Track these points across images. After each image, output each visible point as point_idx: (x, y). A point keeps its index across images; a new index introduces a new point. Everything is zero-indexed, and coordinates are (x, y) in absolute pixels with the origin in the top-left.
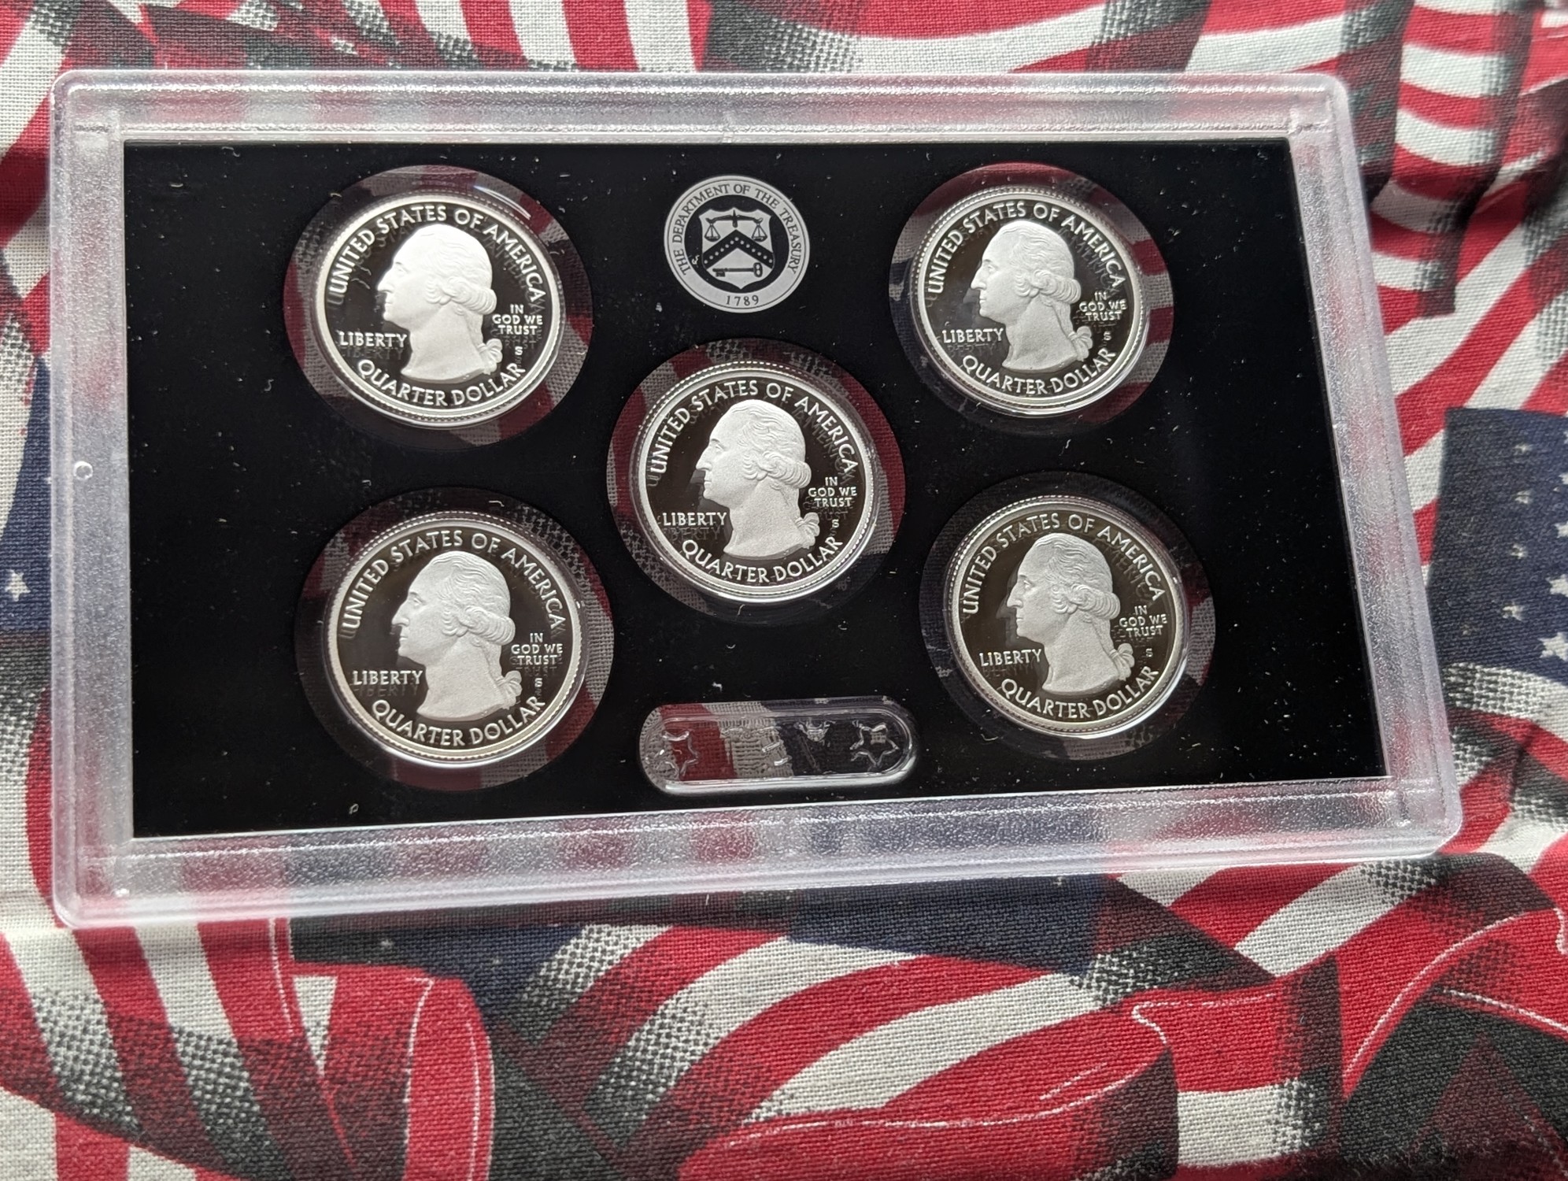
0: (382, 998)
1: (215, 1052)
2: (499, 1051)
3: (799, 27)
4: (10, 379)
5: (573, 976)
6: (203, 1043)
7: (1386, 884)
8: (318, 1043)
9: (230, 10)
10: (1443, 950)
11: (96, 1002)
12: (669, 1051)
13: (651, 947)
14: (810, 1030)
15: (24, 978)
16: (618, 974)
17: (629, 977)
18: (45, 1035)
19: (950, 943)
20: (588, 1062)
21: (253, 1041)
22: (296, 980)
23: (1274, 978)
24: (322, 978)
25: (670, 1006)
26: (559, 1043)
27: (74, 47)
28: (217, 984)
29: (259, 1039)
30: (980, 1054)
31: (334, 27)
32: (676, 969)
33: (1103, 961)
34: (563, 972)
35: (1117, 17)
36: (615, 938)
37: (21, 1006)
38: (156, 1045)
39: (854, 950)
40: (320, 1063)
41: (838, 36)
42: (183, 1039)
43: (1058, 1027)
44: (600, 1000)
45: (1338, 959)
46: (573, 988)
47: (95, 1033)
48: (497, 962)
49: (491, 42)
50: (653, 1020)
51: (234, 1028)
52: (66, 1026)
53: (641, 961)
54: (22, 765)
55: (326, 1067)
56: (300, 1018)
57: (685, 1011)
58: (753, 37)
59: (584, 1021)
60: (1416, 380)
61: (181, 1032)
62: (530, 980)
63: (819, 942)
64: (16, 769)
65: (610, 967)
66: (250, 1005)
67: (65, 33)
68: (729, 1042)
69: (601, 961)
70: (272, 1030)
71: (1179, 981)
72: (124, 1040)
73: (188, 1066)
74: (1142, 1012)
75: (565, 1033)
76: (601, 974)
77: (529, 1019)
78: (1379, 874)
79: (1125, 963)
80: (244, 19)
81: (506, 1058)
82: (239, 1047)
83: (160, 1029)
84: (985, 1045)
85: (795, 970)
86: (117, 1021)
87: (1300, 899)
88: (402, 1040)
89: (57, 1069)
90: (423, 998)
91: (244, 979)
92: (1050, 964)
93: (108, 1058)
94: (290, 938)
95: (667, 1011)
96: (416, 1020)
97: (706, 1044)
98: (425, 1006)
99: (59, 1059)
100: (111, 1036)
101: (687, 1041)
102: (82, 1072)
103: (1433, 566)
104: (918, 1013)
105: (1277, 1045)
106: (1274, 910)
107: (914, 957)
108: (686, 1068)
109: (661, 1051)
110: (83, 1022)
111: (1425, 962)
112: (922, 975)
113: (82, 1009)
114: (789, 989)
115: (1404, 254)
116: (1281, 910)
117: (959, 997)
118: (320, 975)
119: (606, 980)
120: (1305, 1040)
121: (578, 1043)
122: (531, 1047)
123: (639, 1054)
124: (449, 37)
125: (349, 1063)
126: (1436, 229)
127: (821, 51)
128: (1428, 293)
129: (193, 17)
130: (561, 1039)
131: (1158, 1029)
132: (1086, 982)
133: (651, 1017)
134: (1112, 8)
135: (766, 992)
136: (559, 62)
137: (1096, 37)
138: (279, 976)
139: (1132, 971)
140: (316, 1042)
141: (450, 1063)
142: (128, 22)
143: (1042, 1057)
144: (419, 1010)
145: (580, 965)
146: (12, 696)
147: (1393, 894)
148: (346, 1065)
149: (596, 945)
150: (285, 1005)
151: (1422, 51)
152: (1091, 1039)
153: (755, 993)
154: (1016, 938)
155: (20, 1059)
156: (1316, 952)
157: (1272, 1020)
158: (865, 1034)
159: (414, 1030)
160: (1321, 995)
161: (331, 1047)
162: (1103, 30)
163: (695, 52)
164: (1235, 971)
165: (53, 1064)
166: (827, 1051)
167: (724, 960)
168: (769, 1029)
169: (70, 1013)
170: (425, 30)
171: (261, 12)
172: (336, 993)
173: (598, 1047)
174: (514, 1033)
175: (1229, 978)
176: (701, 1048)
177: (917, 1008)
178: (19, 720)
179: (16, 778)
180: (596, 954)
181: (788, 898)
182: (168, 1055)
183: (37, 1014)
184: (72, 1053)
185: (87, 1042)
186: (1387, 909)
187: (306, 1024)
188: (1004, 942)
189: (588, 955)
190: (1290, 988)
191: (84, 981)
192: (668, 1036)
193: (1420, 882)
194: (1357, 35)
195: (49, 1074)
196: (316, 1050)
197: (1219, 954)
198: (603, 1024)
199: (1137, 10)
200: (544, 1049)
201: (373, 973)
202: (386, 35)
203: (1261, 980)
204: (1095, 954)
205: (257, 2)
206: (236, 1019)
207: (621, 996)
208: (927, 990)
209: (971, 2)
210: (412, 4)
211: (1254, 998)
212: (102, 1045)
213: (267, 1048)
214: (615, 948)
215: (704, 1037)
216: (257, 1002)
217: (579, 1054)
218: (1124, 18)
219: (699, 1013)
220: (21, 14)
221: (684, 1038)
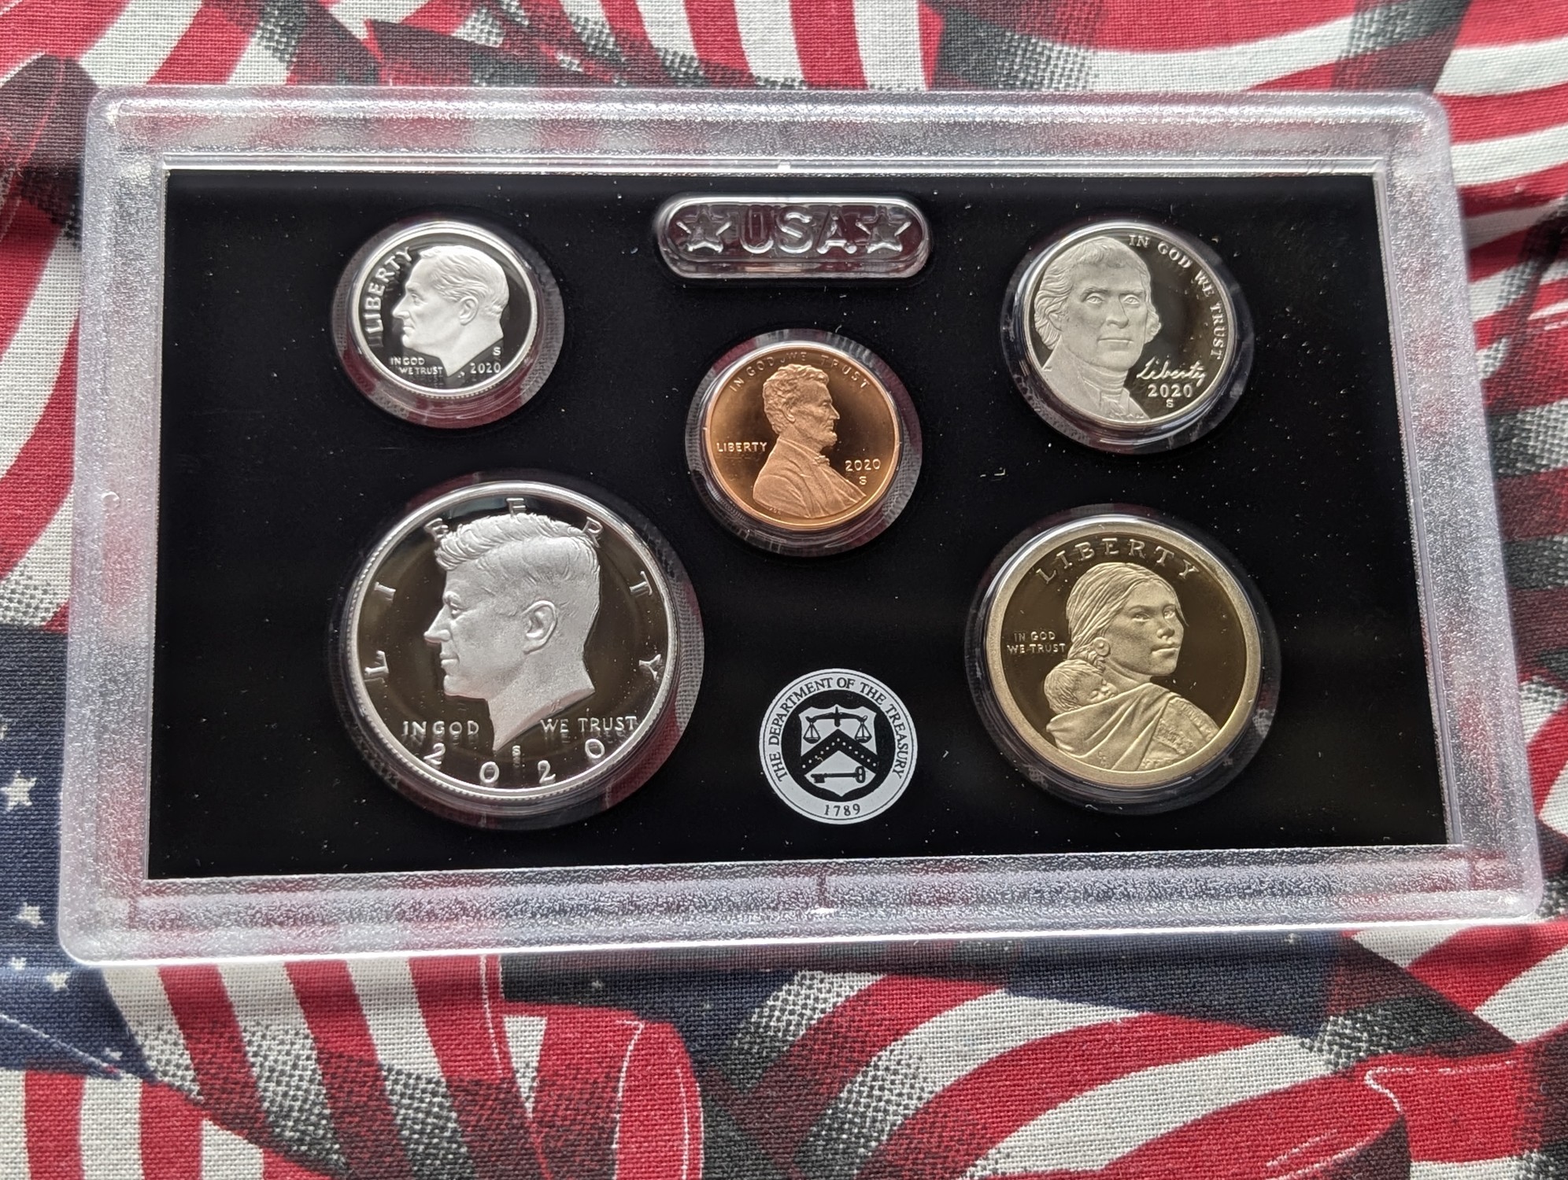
0: (591, 1041)
1: (424, 1091)
2: (709, 1098)
3: (1033, 41)
5: (784, 1024)
8: (527, 1085)
9: (455, 25)
11: (306, 1037)
12: (882, 1104)
13: (864, 996)
14: (1028, 1087)
15: (236, 1011)
16: (830, 1022)
17: (841, 1027)
18: (254, 1069)
19: (1175, 1001)
20: (799, 1113)
21: (462, 1081)
22: (506, 1019)
23: (1515, 1045)
24: (531, 1019)
25: (884, 1058)
26: (769, 1092)
27: (299, 64)
28: (427, 1022)
29: (468, 1079)
30: (1204, 1118)
31: (560, 42)
32: (890, 1020)
33: (1335, 1024)
34: (774, 1019)
35: (1366, 30)
36: (828, 986)
37: (232, 1039)
38: (365, 1083)
39: (1075, 1005)
40: (529, 1105)
41: (1074, 50)
42: (391, 1078)
43: (1287, 1092)
44: (812, 1049)
46: (784, 1036)
47: (304, 1069)
48: (708, 1007)
49: (718, 58)
50: (866, 1072)
51: (443, 1067)
53: (854, 1010)
55: (535, 1110)
56: (510, 1058)
57: (899, 1063)
58: (985, 51)
59: (795, 1070)
61: (390, 1070)
62: (742, 1026)
63: (1037, 996)
65: (823, 1016)
66: (459, 1044)
67: (290, 49)
68: (943, 1097)
69: (814, 1009)
70: (481, 1070)
71: (1415, 1046)
72: (333, 1076)
73: (396, 1105)
74: (1376, 1079)
75: (776, 1082)
76: (813, 1022)
77: (740, 1067)
79: (1358, 1025)
80: (469, 35)
81: (716, 1106)
82: (448, 1087)
83: (369, 1066)
84: (1210, 1108)
85: (1013, 1024)
86: (326, 1058)
87: (1544, 962)
88: (612, 1084)
89: (266, 1104)
90: (633, 1042)
91: (454, 1018)
92: (1279, 1026)
93: (317, 1095)
94: (500, 976)
95: (880, 1063)
96: (626, 1064)
97: (920, 1098)
98: (635, 1050)
100: (320, 1072)
101: (900, 1095)
102: (291, 1109)
104: (1141, 1073)
105: (1516, 1115)
106: (1516, 973)
107: (1137, 1015)
108: (899, 1122)
109: (874, 1104)
110: (292, 1057)
112: (1145, 1034)
113: (292, 1044)
114: (1006, 1044)
116: (1524, 974)
117: (1183, 1058)
118: (530, 1016)
119: (818, 1028)
120: (1547, 1110)
121: (789, 1093)
122: (741, 1096)
123: (851, 1106)
124: (675, 54)
125: (558, 1106)
127: (1056, 66)
129: (418, 32)
130: (772, 1088)
131: (1391, 1096)
132: (1317, 1044)
133: (864, 1068)
134: (1360, 20)
135: (983, 1047)
136: (786, 79)
137: (1342, 51)
138: (489, 1015)
139: (1365, 1034)
140: (525, 1083)
141: (659, 1109)
142: (353, 37)
143: (1269, 1122)
144: (629, 1054)
145: (792, 1013)
148: (554, 1108)
149: (808, 992)
150: (495, 1045)
152: (1322, 1105)
153: (971, 1047)
154: (1245, 997)
155: (231, 1093)
156: (1558, 1018)
157: (1512, 1089)
158: (1085, 1094)
159: (623, 1074)
160: (1564, 1063)
161: (540, 1090)
162: (1351, 45)
163: (925, 68)
164: (1475, 1036)
165: (262, 1099)
166: (1046, 1110)
167: (940, 1012)
168: (985, 1084)
169: (280, 1047)
170: (651, 46)
171: (487, 28)
172: (546, 1034)
173: (809, 1097)
174: (723, 1080)
175: (1468, 1044)
176: (915, 1102)
177: (1140, 1068)
180: (808, 1001)
181: (1006, 949)
182: (377, 1094)
183: (248, 1048)
184: (281, 1089)
185: (297, 1078)
187: (515, 1066)
188: (1231, 1002)
189: (800, 1002)
190: (1531, 1055)
191: (294, 1016)
192: (882, 1089)
195: (258, 1110)
196: (524, 1092)
197: (1457, 1018)
198: (815, 1074)
199: (1386, 22)
200: (754, 1098)
201: (583, 1014)
202: (612, 52)
203: (1500, 1047)
204: (1326, 1016)
205: (482, 17)
206: (446, 1058)
207: (833, 1046)
208: (1150, 1048)
209: (1213, 14)
210: (638, 20)
211: (1493, 1065)
212: (311, 1081)
213: (477, 1088)
214: (828, 995)
215: (918, 1091)
216: (466, 1042)
217: (789, 1104)
218: (1372, 30)
219: (913, 1066)
220: (248, 30)
221: (898, 1091)
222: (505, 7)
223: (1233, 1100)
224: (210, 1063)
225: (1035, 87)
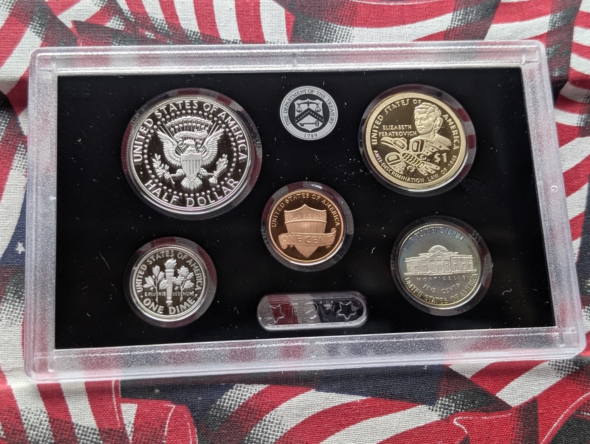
0: (155, 413)
1: (90, 433)
2: (200, 434)
3: (330, 24)
4: (20, 167)
5: (229, 405)
6: (85, 429)
7: (559, 369)
8: (130, 430)
9: (106, 22)
10: (581, 396)
11: (45, 413)
12: (267, 435)
13: (261, 393)
14: (323, 427)
15: (18, 403)
16: (247, 404)
17: (252, 405)
18: (25, 425)
19: (380, 393)
20: (235, 439)
21: (104, 429)
22: (122, 405)
23: (512, 407)
24: (132, 404)
25: (268, 417)
26: (223, 431)
27: (46, 38)
28: (91, 406)
29: (107, 428)
30: (391, 437)
31: (147, 28)
32: (270, 402)
33: (442, 400)
34: (226, 403)
35: (458, 18)
36: (247, 390)
37: (16, 414)
38: (67, 430)
39: (342, 395)
40: (130, 438)
41: (345, 27)
42: (78, 428)
43: (423, 427)
44: (240, 414)
45: (538, 399)
46: (230, 409)
47: (44, 425)
48: (200, 399)
49: (208, 32)
50: (261, 422)
51: (97, 424)
52: (33, 422)
53: (257, 399)
54: (21, 318)
55: (133, 440)
56: (123, 420)
57: (274, 419)
58: (311, 28)
59: (234, 422)
60: (577, 162)
61: (77, 425)
62: (213, 406)
63: (327, 392)
64: (18, 320)
65: (244, 401)
66: (104, 415)
67: (43, 32)
68: (291, 431)
69: (241, 399)
70: (112, 424)
71: (473, 408)
72: (55, 428)
73: (79, 438)
74: (458, 421)
75: (226, 427)
77: (212, 422)
78: (556, 365)
79: (451, 401)
80: (112, 26)
81: (203, 436)
82: (99, 431)
83: (69, 424)
84: (393, 434)
85: (318, 403)
86: (52, 421)
87: (523, 375)
88: (162, 429)
89: (29, 439)
90: (171, 413)
91: (102, 405)
92: (420, 401)
93: (49, 435)
94: (120, 388)
95: (266, 419)
96: (168, 421)
97: (282, 432)
98: (172, 416)
99: (30, 435)
100: (50, 426)
101: (274, 431)
102: (39, 440)
103: (583, 238)
104: (367, 421)
105: (512, 435)
106: (512, 380)
107: (366, 398)
108: (274, 442)
109: (264, 435)
110: (39, 421)
111: (574, 401)
112: (369, 405)
113: (40, 415)
114: (315, 411)
115: (573, 111)
116: (515, 380)
117: (383, 414)
118: (131, 403)
119: (243, 406)
120: (524, 432)
121: (231, 431)
122: (213, 433)
123: (255, 436)
124: (191, 31)
125: (142, 438)
126: (587, 101)
127: (338, 33)
128: (582, 127)
129: (92, 25)
130: (225, 429)
131: (464, 428)
132: (435, 408)
133: (260, 421)
134: (455, 14)
135: (306, 412)
136: (234, 40)
137: (449, 26)
138: (115, 403)
139: (454, 404)
140: (129, 430)
141: (181, 439)
142: (67, 27)
143: (416, 439)
144: (169, 417)
145: (233, 400)
146: (18, 291)
147: (561, 373)
148: (140, 439)
149: (239, 392)
150: (117, 415)
151: (582, 29)
152: (436, 432)
153: (302, 412)
154: (407, 391)
155: (16, 435)
156: (528, 397)
157: (510, 424)
158: (345, 429)
159: (167, 426)
160: (531, 414)
161: (135, 432)
162: (452, 23)
163: (288, 35)
164: (496, 404)
165: (28, 437)
166: (330, 436)
167: (290, 399)
168: (307, 426)
169: (35, 417)
170: (182, 28)
171: (118, 23)
172: (137, 410)
173: (239, 433)
174: (206, 427)
175: (493, 408)
176: (280, 434)
177: (366, 419)
178: (20, 301)
179: (19, 323)
180: (239, 396)
181: (316, 374)
182: (72, 434)
183: (22, 417)
184: (35, 433)
185: (41, 429)
186: (558, 379)
187: (125, 423)
188: (402, 392)
189: (236, 396)
190: (518, 411)
191: (40, 405)
192: (267, 429)
193: (572, 368)
194: (555, 23)
195: (26, 441)
196: (129, 433)
197: (489, 397)
198: (241, 424)
199: (466, 14)
200: (218, 433)
201: (152, 402)
202: (166, 31)
203: (506, 408)
204: (439, 397)
205: (117, 19)
206: (98, 420)
207: (248, 413)
208: (371, 411)
209: (399, 13)
210: (177, 18)
211: (503, 415)
212: (47, 430)
213: (110, 432)
214: (247, 393)
215: (281, 429)
216: (106, 414)
217: (232, 435)
218: (460, 18)
219: (279, 420)
220: (26, 25)
221: (273, 430)
222: (125, 15)
223: (403, 431)
224: (8, 423)
225: (330, 41)
